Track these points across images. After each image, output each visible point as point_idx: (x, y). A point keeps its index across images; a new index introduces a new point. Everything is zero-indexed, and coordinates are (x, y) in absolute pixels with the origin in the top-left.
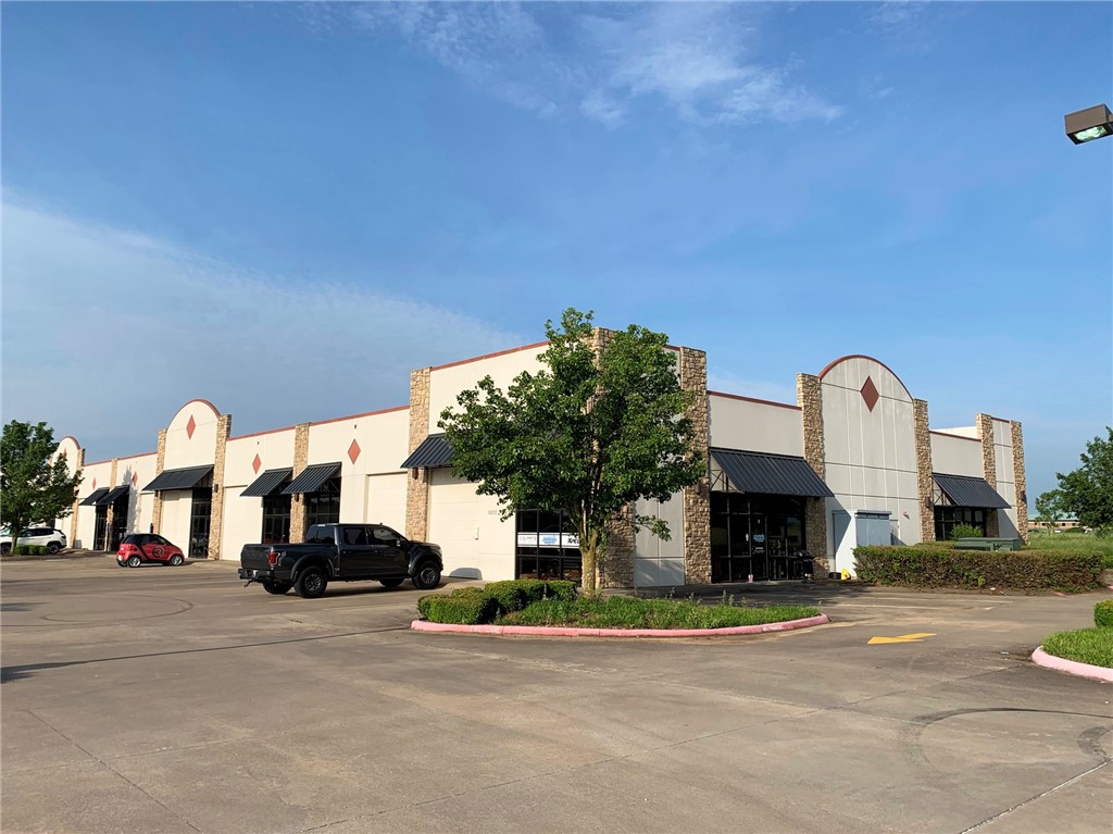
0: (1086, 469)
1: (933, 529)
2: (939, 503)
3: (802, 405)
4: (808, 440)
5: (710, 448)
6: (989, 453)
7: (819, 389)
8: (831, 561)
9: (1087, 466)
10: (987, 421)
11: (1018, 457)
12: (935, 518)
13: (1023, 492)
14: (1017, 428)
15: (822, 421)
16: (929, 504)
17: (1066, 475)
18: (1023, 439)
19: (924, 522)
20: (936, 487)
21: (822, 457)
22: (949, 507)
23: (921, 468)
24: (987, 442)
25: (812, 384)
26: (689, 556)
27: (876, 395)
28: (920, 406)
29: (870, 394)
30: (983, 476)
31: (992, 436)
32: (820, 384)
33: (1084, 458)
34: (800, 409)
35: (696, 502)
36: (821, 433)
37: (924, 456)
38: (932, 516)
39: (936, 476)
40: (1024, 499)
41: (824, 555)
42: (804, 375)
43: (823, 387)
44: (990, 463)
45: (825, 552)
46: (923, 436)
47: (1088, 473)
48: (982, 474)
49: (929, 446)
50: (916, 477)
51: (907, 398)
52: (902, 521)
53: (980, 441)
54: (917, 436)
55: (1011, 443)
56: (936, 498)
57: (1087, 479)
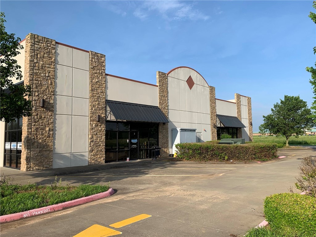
0: (272, 114)
1: (216, 136)
2: (219, 126)
3: (158, 84)
4: (160, 99)
5: (106, 100)
6: (239, 108)
7: (167, 79)
8: (170, 150)
9: (273, 113)
10: (239, 96)
11: (250, 110)
12: (217, 132)
13: (251, 122)
14: (249, 99)
15: (168, 92)
16: (215, 126)
17: (266, 116)
18: (252, 103)
19: (212, 133)
20: (218, 120)
21: (168, 106)
22: (223, 127)
23: (212, 113)
24: (239, 104)
25: (164, 77)
26: (91, 151)
27: (193, 84)
28: (212, 89)
29: (190, 83)
30: (236, 116)
31: (240, 102)
32: (167, 76)
33: (272, 110)
34: (157, 86)
35: (96, 126)
36: (167, 97)
37: (213, 108)
38: (216, 131)
39: (218, 116)
40: (251, 125)
41: (167, 147)
42: (159, 72)
43: (168, 78)
44: (239, 112)
45: (168, 146)
46: (213, 100)
47: (273, 115)
48: (236, 115)
49: (215, 104)
50: (209, 116)
51: (207, 85)
52: (203, 132)
53: (236, 103)
54: (210, 100)
55: (247, 105)
56: (218, 124)
57: (272, 117)
